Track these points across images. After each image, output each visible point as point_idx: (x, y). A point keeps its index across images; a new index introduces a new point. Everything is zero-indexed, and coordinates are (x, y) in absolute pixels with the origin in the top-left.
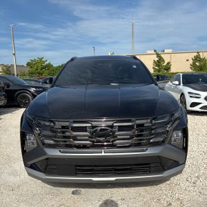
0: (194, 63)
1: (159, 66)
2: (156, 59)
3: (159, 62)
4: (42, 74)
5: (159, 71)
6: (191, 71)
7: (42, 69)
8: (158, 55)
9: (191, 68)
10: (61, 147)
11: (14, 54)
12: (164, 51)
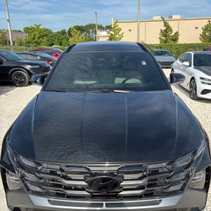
0: (204, 33)
1: (166, 36)
2: (164, 28)
3: (166, 32)
4: (39, 44)
5: (166, 42)
6: (200, 42)
7: (39, 38)
8: (166, 24)
9: (200, 39)
10: (50, 195)
11: (9, 20)
12: (171, 17)
